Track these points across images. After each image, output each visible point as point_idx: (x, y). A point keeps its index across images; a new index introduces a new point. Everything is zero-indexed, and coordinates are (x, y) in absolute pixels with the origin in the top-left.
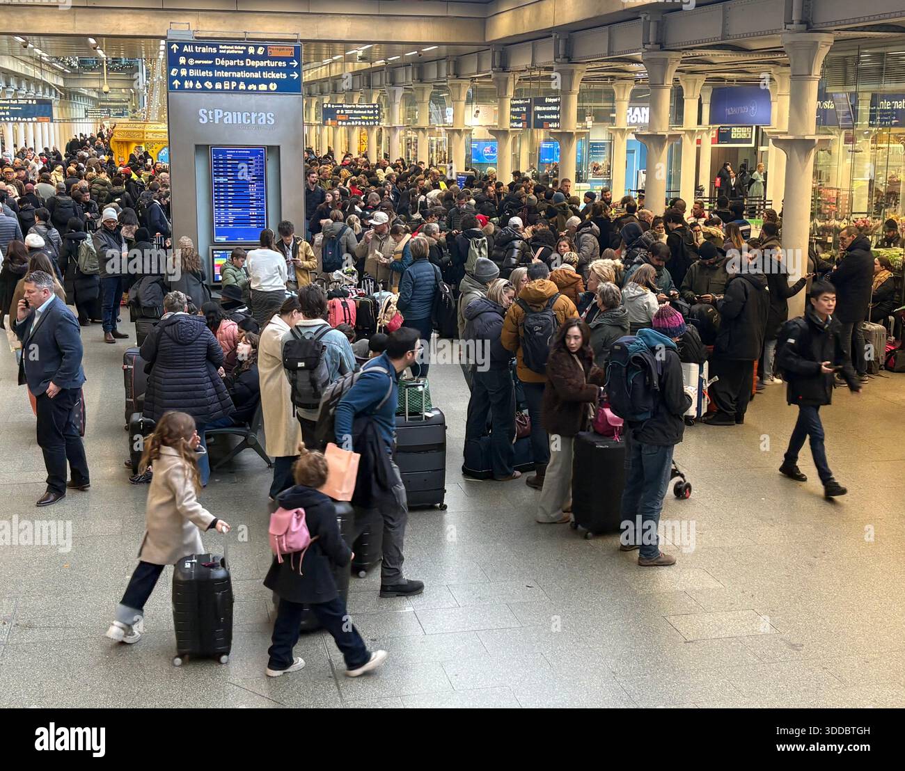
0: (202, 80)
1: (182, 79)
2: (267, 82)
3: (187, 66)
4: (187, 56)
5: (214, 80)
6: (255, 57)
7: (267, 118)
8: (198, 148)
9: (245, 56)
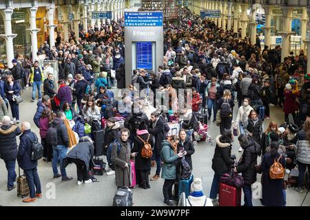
0: (134, 23)
1: (129, 23)
2: (153, 23)
3: (130, 19)
4: (130, 16)
5: (137, 23)
6: (150, 16)
7: (152, 34)
8: (133, 42)
9: (146, 16)
